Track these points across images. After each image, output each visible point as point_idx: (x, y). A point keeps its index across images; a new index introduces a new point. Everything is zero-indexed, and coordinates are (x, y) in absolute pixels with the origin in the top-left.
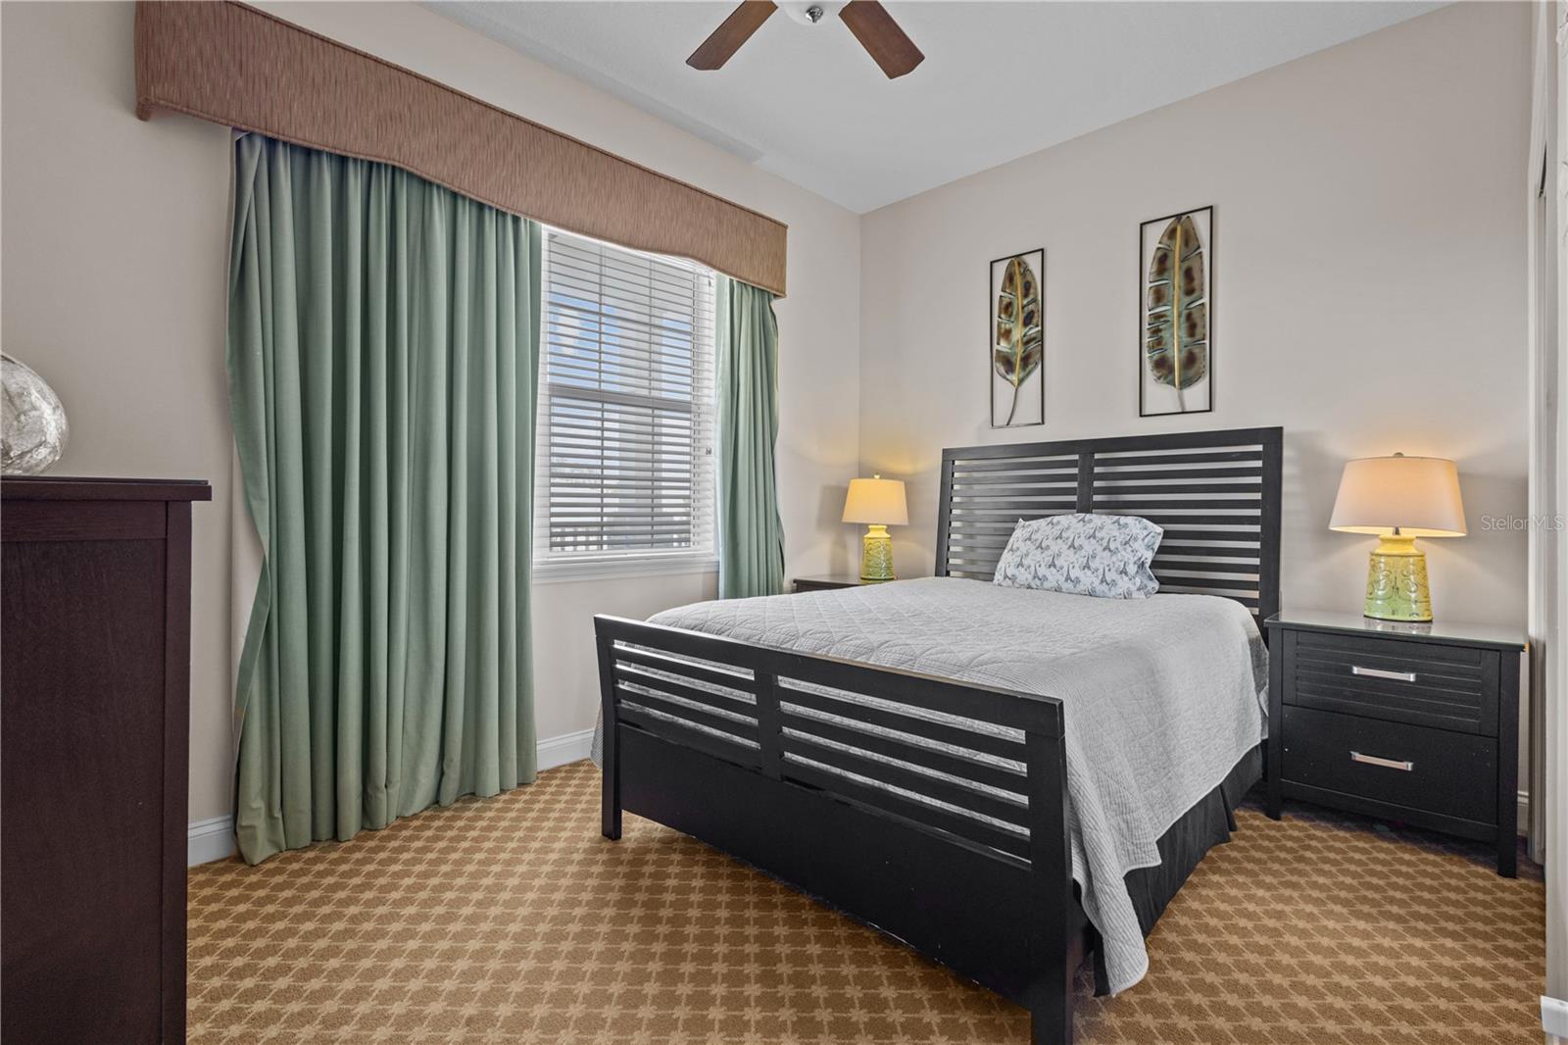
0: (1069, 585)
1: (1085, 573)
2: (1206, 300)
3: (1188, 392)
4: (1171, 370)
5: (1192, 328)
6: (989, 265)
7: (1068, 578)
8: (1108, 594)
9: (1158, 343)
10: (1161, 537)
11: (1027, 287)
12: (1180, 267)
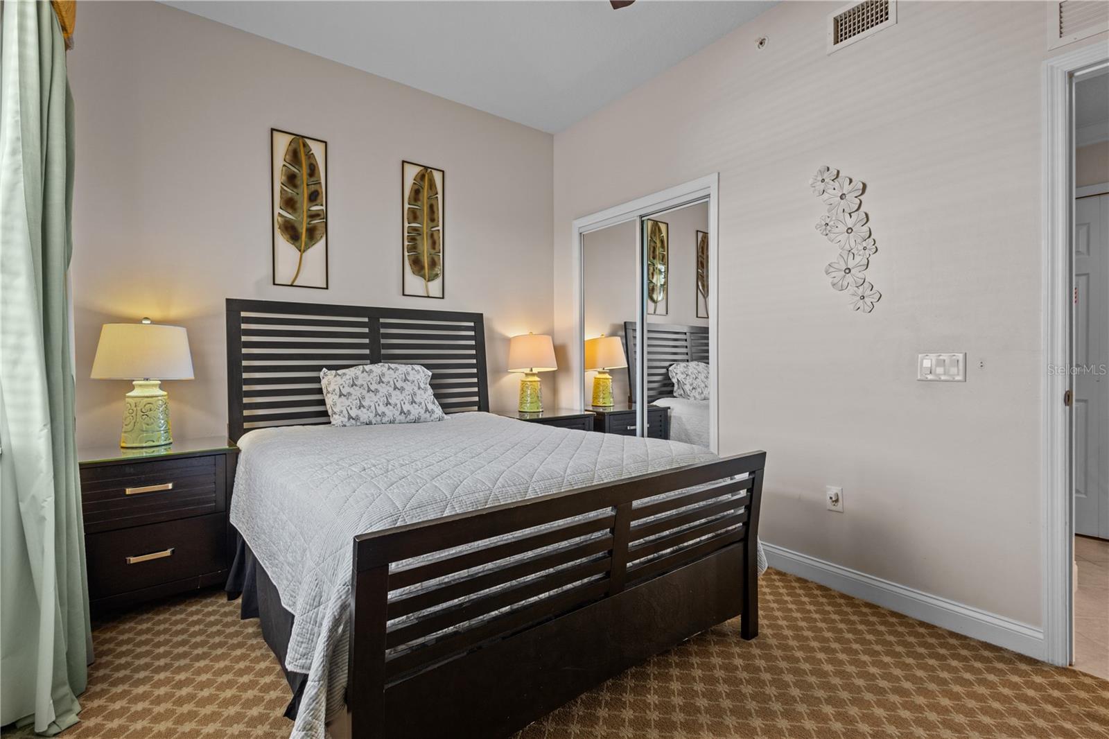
0: (402, 417)
1: (413, 407)
2: (440, 228)
3: (430, 284)
4: (422, 268)
5: (434, 244)
6: (270, 132)
7: (402, 412)
8: (429, 419)
9: (413, 248)
10: (430, 378)
11: (313, 170)
12: (427, 203)
